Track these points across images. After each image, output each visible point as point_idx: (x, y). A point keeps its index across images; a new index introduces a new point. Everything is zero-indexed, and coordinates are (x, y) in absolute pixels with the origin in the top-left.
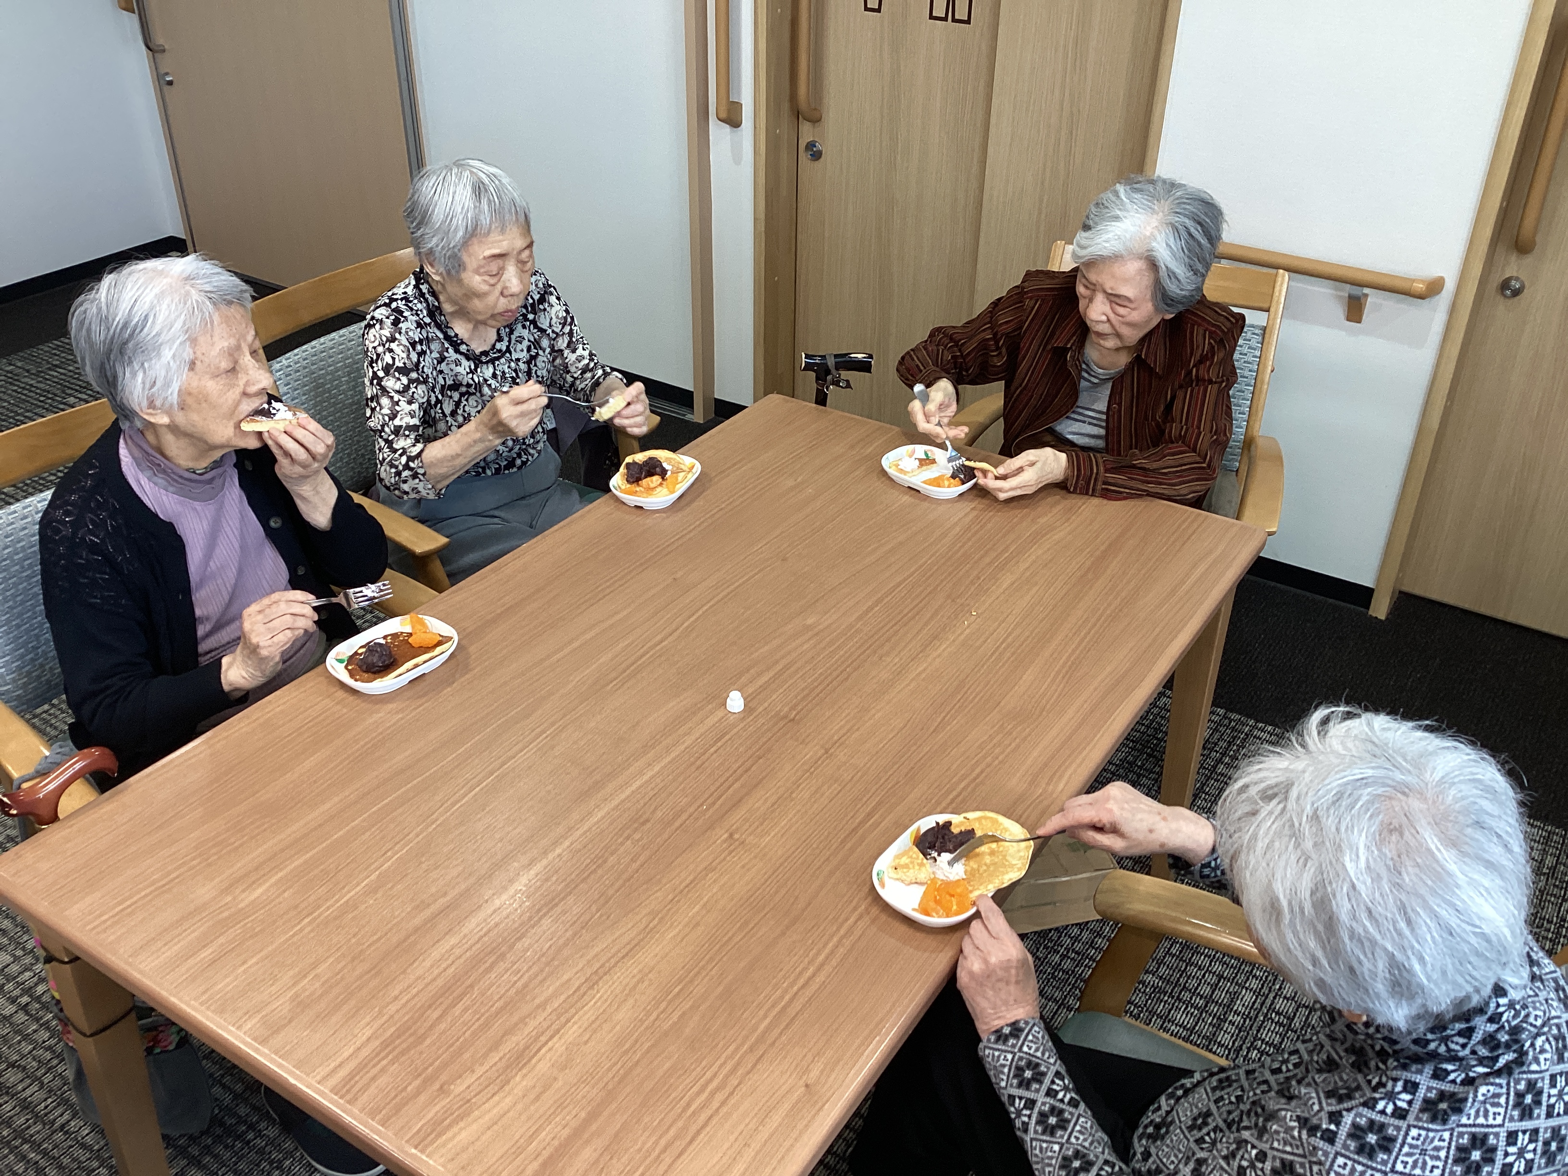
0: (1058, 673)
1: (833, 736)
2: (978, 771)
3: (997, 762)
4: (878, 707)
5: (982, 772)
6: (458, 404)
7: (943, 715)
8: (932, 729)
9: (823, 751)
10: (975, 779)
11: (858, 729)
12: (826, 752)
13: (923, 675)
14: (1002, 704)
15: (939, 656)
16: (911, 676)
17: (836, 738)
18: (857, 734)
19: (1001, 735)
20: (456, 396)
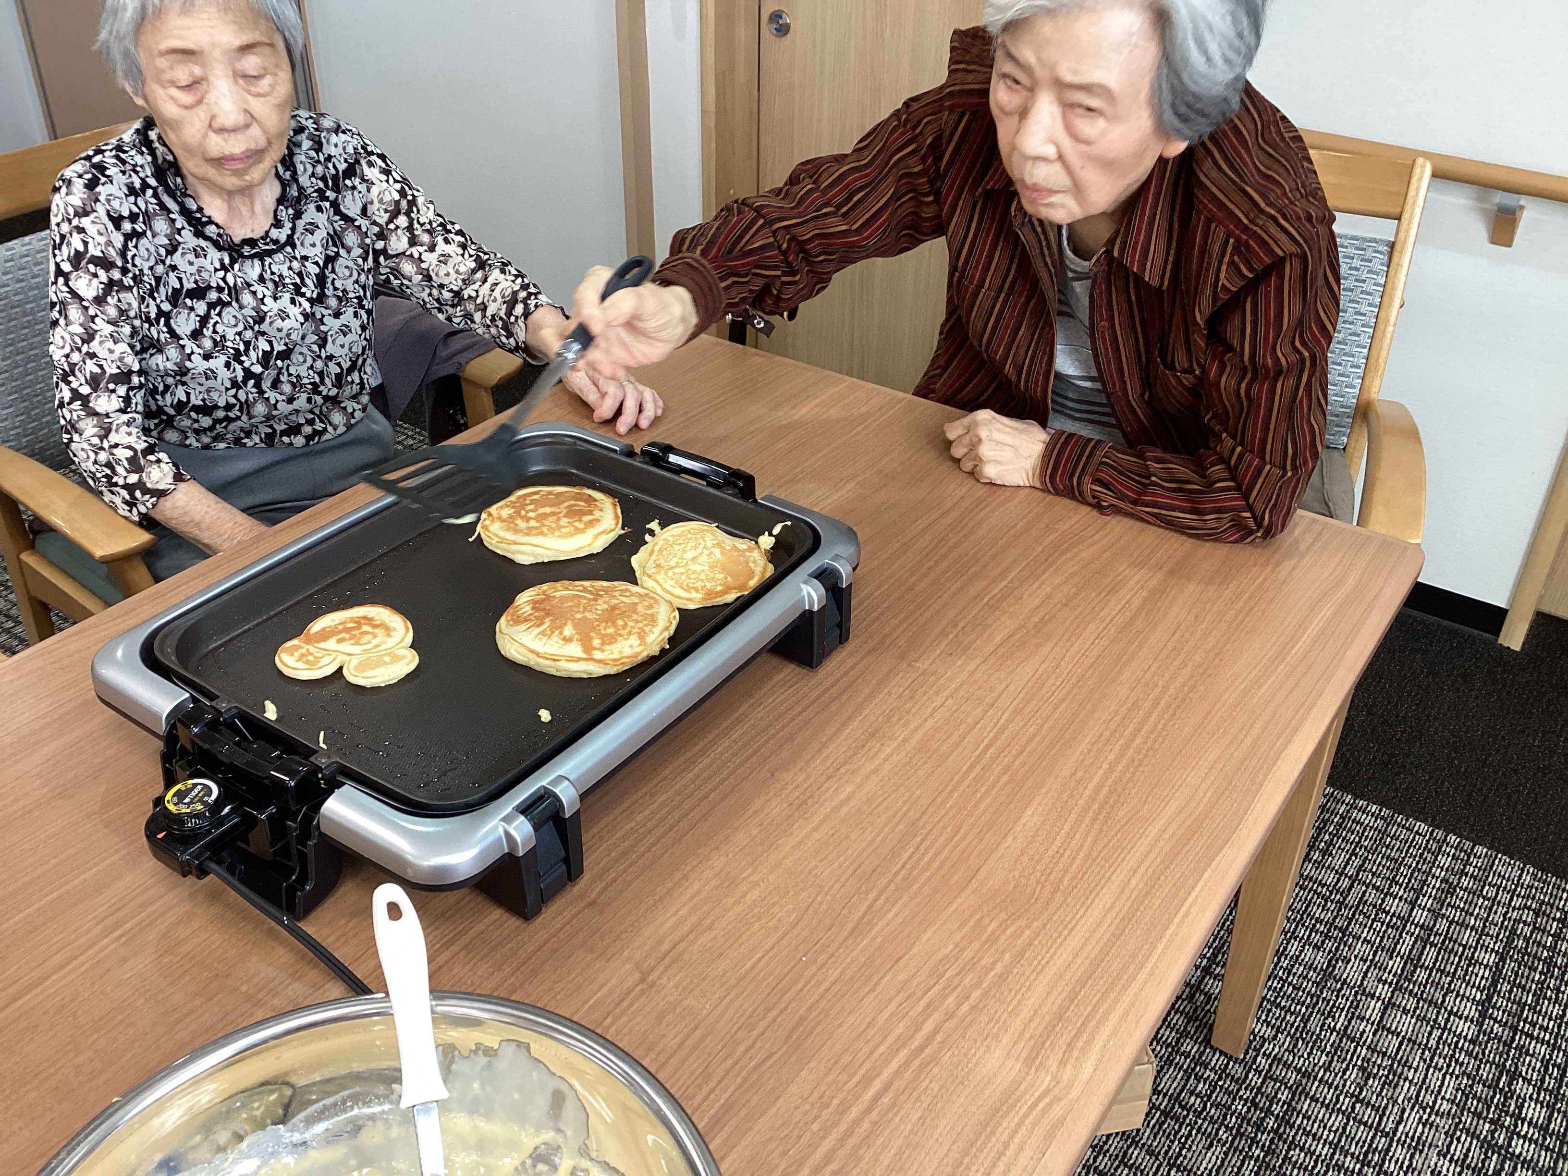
0: (1085, 810)
1: (660, 942)
2: (928, 1027)
3: (965, 1007)
4: (755, 878)
5: (935, 1032)
6: (204, 320)
7: (872, 895)
8: (850, 926)
9: (637, 976)
10: (921, 1048)
11: (709, 928)
12: (643, 980)
13: (844, 810)
14: (982, 874)
15: (875, 771)
16: (825, 810)
17: (666, 946)
18: (708, 936)
19: (976, 945)
20: (201, 307)
